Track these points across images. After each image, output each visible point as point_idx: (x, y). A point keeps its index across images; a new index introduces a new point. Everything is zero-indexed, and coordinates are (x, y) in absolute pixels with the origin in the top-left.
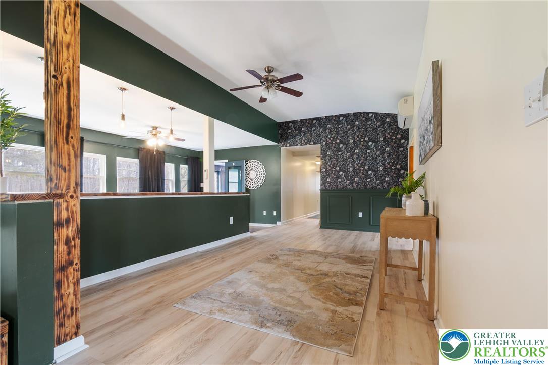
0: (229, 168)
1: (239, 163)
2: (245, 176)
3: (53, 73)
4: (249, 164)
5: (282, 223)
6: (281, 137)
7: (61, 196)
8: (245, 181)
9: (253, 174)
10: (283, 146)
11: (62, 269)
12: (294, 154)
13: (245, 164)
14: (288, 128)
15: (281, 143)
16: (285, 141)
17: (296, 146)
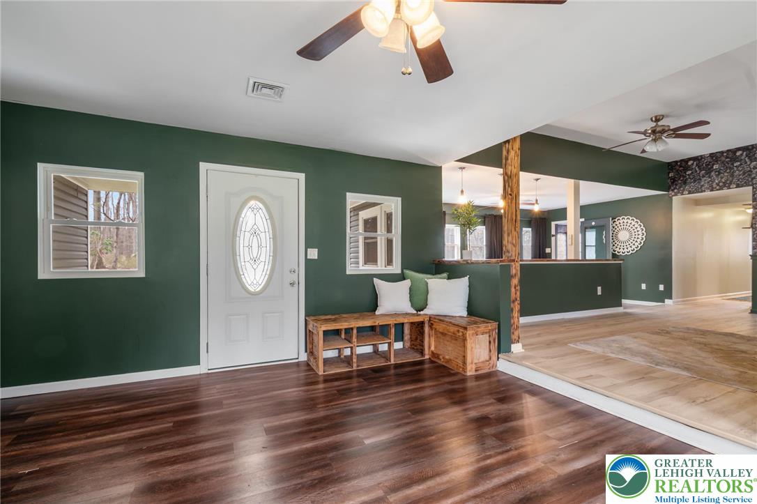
0: (586, 228)
1: (601, 222)
2: (611, 238)
3: (509, 192)
4: (617, 223)
5: (673, 302)
6: (672, 183)
7: (513, 261)
8: (611, 245)
9: (623, 235)
10: (676, 195)
11: (514, 302)
12: (697, 203)
13: (611, 222)
14: (687, 168)
15: (673, 190)
16: (681, 187)
17: (702, 192)
